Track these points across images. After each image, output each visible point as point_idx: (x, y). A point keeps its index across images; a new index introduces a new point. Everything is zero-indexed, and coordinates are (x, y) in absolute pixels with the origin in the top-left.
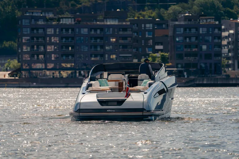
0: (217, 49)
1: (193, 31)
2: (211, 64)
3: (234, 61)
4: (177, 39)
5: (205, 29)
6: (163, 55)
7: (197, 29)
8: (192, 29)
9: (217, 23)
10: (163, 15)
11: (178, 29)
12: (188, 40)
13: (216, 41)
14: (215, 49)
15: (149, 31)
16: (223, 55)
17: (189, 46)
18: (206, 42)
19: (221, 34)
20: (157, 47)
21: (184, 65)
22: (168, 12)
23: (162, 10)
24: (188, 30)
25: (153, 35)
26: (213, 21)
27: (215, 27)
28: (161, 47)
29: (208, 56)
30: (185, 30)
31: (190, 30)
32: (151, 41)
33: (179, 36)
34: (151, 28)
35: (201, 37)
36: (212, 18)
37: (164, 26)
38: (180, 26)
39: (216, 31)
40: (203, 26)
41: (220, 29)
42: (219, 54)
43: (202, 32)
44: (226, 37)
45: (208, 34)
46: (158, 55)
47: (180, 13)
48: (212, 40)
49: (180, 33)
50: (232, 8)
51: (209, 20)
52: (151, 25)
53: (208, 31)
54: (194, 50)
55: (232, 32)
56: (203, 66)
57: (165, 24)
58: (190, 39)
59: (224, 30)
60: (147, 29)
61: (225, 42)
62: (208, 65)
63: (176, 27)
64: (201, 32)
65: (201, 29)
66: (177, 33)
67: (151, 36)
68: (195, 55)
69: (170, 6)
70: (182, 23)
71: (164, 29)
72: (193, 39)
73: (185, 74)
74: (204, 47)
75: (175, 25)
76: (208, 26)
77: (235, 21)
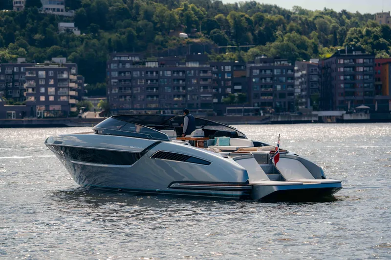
0: (290, 89)
1: (268, 72)
2: (285, 103)
3: (307, 100)
4: (254, 80)
5: (279, 71)
6: (241, 95)
7: (272, 71)
8: (267, 71)
9: (290, 64)
10: (243, 57)
11: (255, 71)
12: (263, 80)
13: (289, 81)
14: (288, 89)
15: (228, 72)
16: (295, 94)
17: (266, 86)
18: (281, 83)
19: (294, 75)
20: (236, 87)
21: (260, 104)
22: (248, 53)
23: (242, 52)
24: (263, 71)
25: (232, 76)
26: (286, 63)
27: (288, 68)
28: (239, 87)
29: (282, 95)
30: (261, 71)
31: (265, 72)
32: (230, 82)
33: (255, 77)
34: (230, 70)
35: (275, 78)
36: (286, 61)
37: (242, 68)
38: (256, 68)
39: (290, 72)
40: (277, 68)
41: (293, 70)
42: (292, 94)
43: (277, 73)
44: (299, 78)
45: (281, 75)
46: (236, 94)
47: (257, 55)
48: (286, 80)
49: (256, 74)
50: (306, 50)
51: (282, 62)
52: (230, 67)
53: (282, 72)
54: (269, 89)
55: (304, 72)
56: (278, 104)
57: (243, 66)
58: (265, 79)
59: (298, 71)
60: (226, 70)
61: (297, 83)
62: (282, 104)
63: (252, 69)
64: (275, 73)
65: (275, 71)
66: (254, 74)
67: (230, 78)
68: (271, 94)
69: (249, 48)
70: (259, 65)
71: (243, 70)
72: (268, 80)
73: (261, 112)
74: (279, 87)
75: (251, 67)
76: (282, 68)
77: (307, 62)
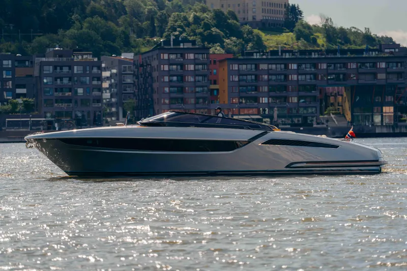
0: (96, 93)
1: (66, 70)
2: (89, 113)
3: (117, 108)
4: (45, 81)
5: (81, 68)
6: (26, 101)
7: (71, 68)
8: (64, 68)
9: (96, 59)
10: (25, 49)
11: (46, 68)
12: (59, 81)
13: (95, 83)
14: (93, 93)
15: (7, 69)
16: (104, 101)
17: (60, 89)
18: (82, 84)
19: (101, 74)
20: (19, 91)
21: (54, 114)
22: (32, 44)
23: (23, 42)
24: (58, 68)
25: (13, 75)
26: (90, 57)
27: (92, 65)
28: (24, 91)
29: (84, 102)
30: (55, 68)
31: (61, 69)
32: (11, 82)
33: (47, 76)
34: (10, 66)
35: (76, 78)
36: (90, 54)
37: (27, 63)
38: (49, 64)
39: (95, 70)
40: (78, 64)
41: (99, 68)
42: (99, 100)
43: (77, 71)
44: (108, 78)
45: (84, 74)
46: (20, 101)
47: (48, 46)
48: (90, 82)
49: (48, 72)
50: (114, 41)
51: (85, 57)
52: (10, 62)
53: (85, 70)
54: (67, 94)
55: (114, 71)
56: (80, 115)
57: (28, 61)
58: (61, 80)
59: (105, 69)
60: (4, 66)
61: (106, 85)
62: (86, 114)
63: (42, 65)
64: (75, 71)
65: (75, 67)
66: (45, 72)
67: (11, 77)
68: (69, 100)
69: (34, 38)
70: (51, 60)
71: (28, 67)
72: (66, 81)
73: (56, 125)
74: (80, 91)
75: (41, 62)
76: (83, 64)
77: (118, 58)
